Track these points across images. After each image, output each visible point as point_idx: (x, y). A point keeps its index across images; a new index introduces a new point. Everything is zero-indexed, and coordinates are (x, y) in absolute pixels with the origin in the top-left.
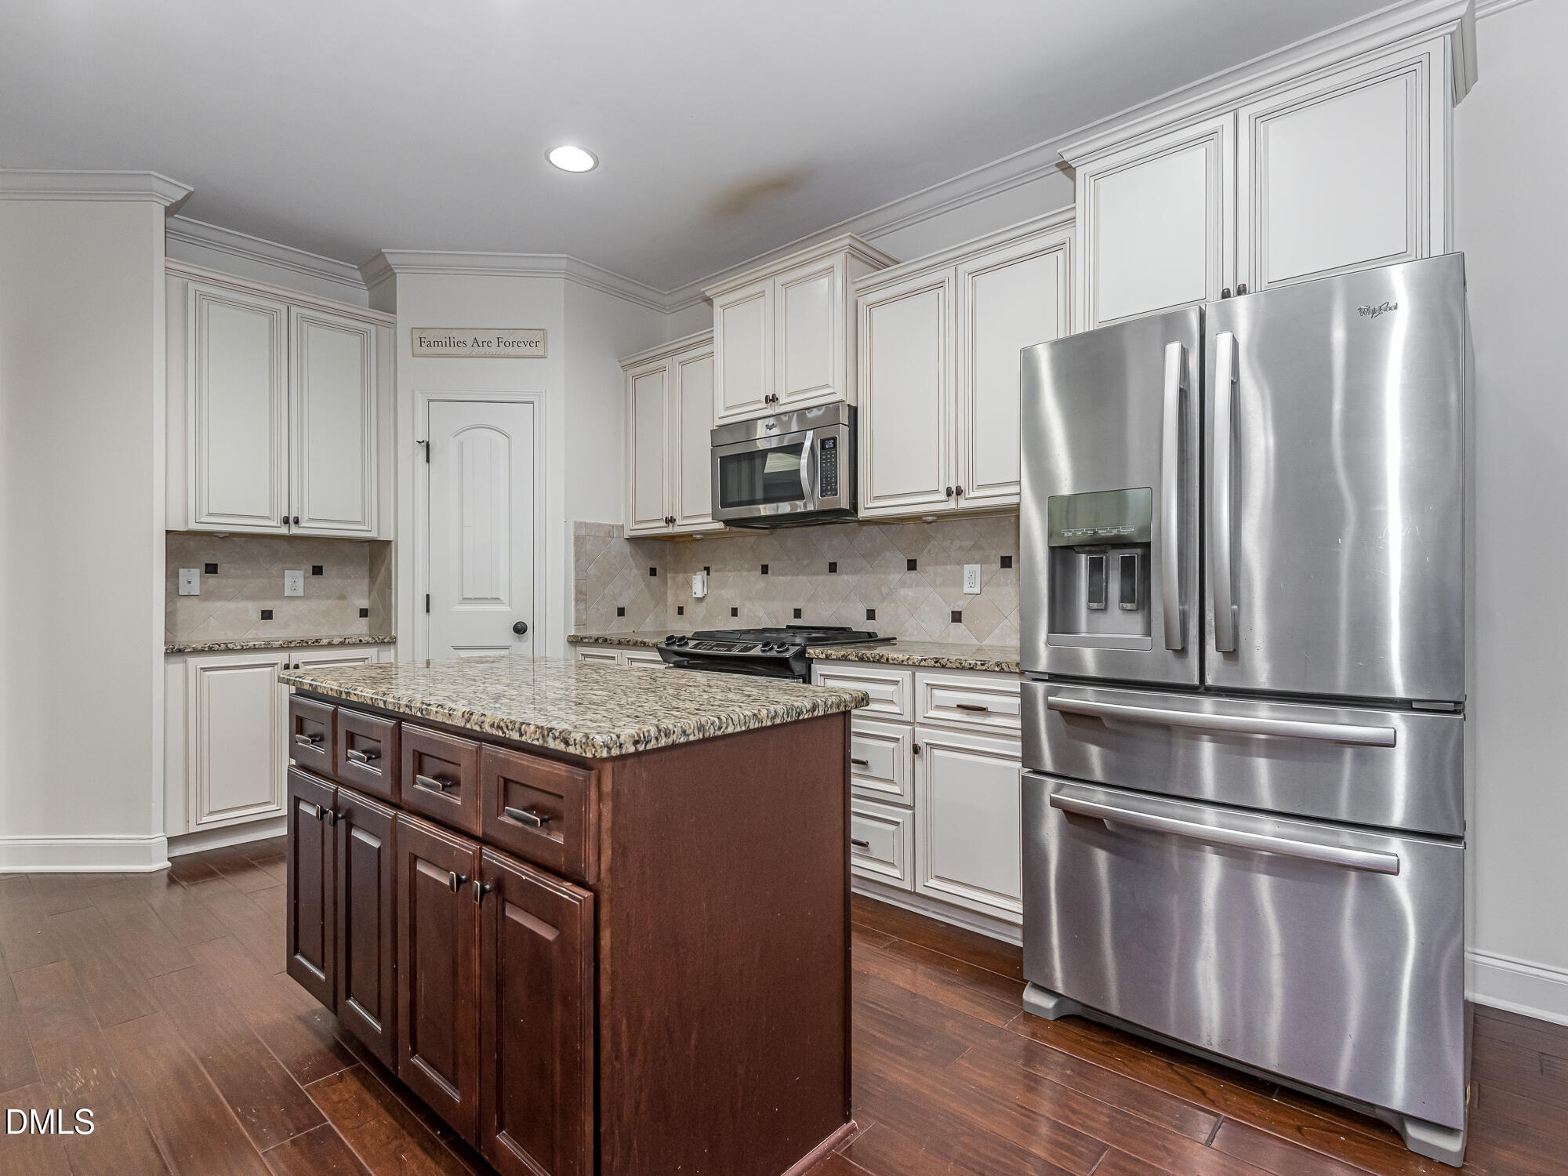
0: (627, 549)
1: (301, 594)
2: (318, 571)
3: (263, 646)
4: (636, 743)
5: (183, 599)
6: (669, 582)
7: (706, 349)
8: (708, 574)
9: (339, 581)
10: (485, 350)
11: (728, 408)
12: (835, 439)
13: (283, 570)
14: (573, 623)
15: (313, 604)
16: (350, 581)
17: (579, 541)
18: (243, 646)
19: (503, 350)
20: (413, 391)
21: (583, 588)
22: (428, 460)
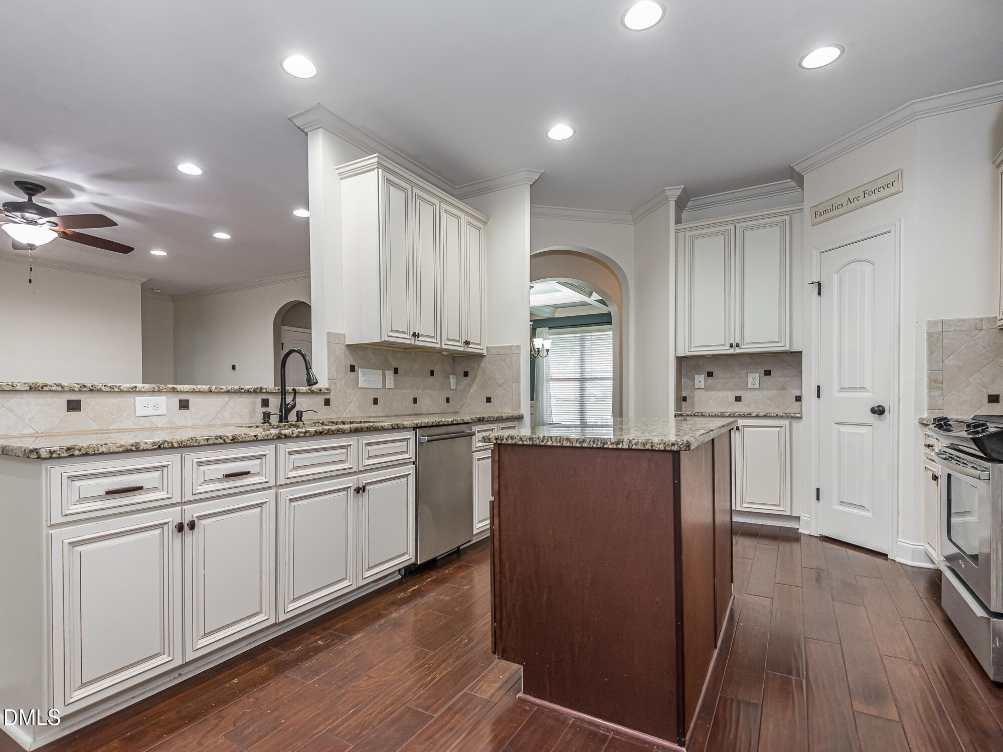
1: (757, 386)
2: (768, 373)
3: (720, 415)
5: (697, 390)
9: (781, 379)
10: (856, 203)
13: (747, 373)
14: (926, 405)
15: (766, 392)
16: (789, 379)
17: (934, 337)
18: (709, 414)
19: (869, 199)
21: (940, 378)
22: (819, 294)
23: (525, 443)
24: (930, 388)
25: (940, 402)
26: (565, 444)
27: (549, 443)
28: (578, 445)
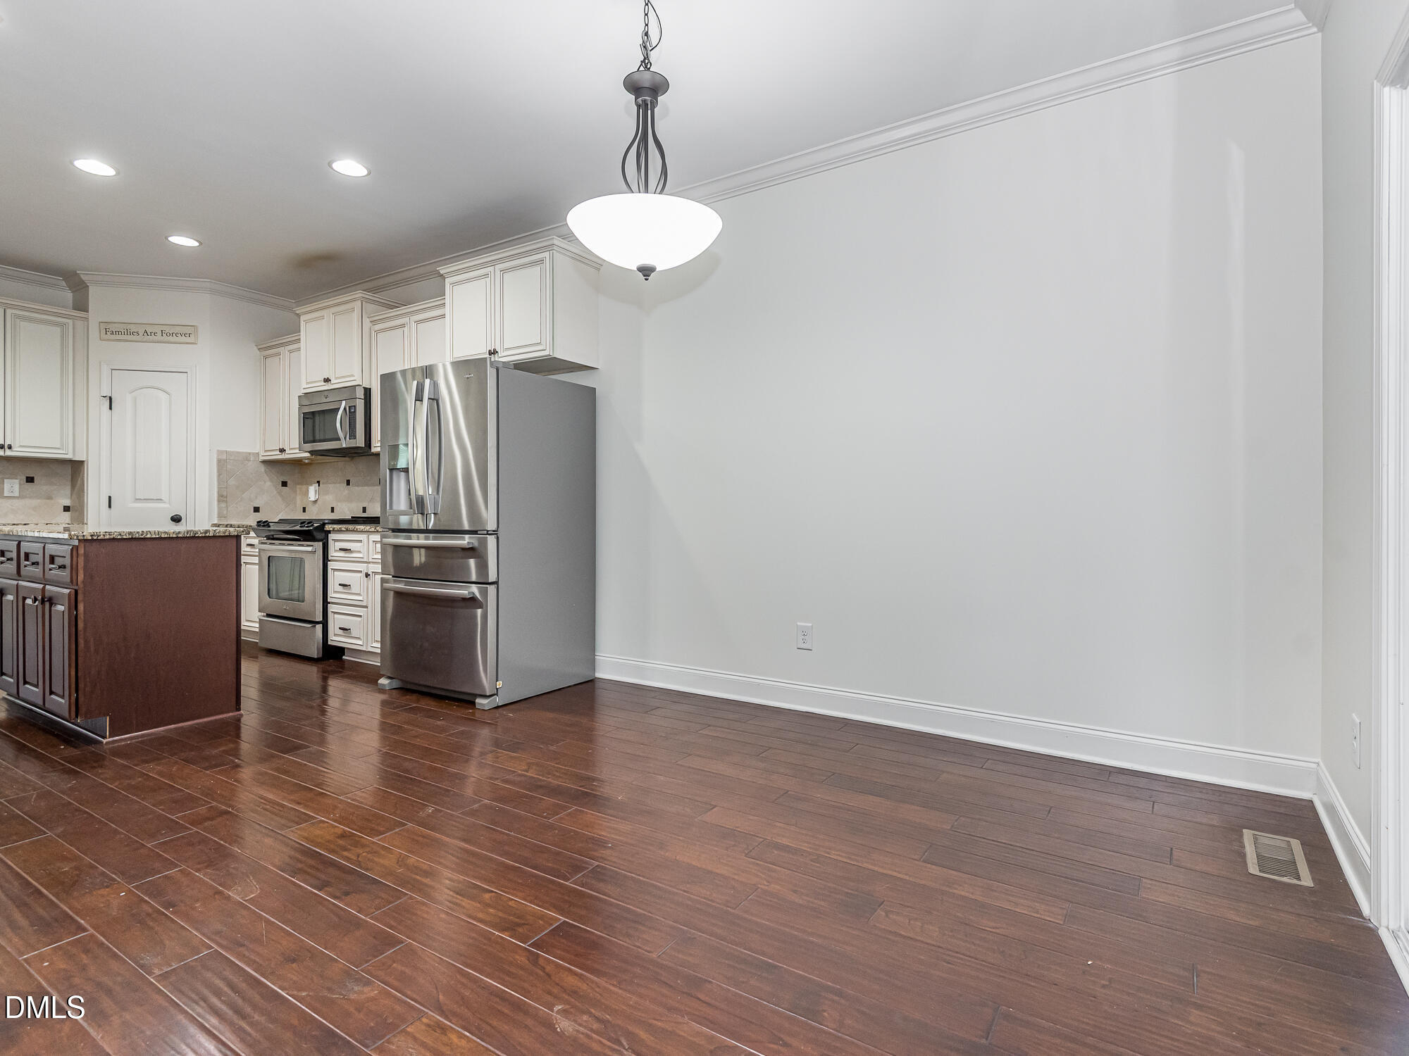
0: (262, 468)
1: (17, 495)
2: (30, 480)
4: (92, 536)
6: (298, 490)
7: (295, 346)
8: (319, 485)
9: (47, 487)
10: (153, 337)
11: (308, 383)
12: (355, 406)
13: (3, 479)
14: (216, 516)
15: (27, 502)
16: (56, 487)
17: (221, 464)
19: (165, 338)
20: (100, 363)
21: (225, 494)
22: (111, 408)
23: (125, 537)
24: (219, 501)
25: (225, 512)
26: (163, 536)
27: (149, 536)
28: (174, 536)
